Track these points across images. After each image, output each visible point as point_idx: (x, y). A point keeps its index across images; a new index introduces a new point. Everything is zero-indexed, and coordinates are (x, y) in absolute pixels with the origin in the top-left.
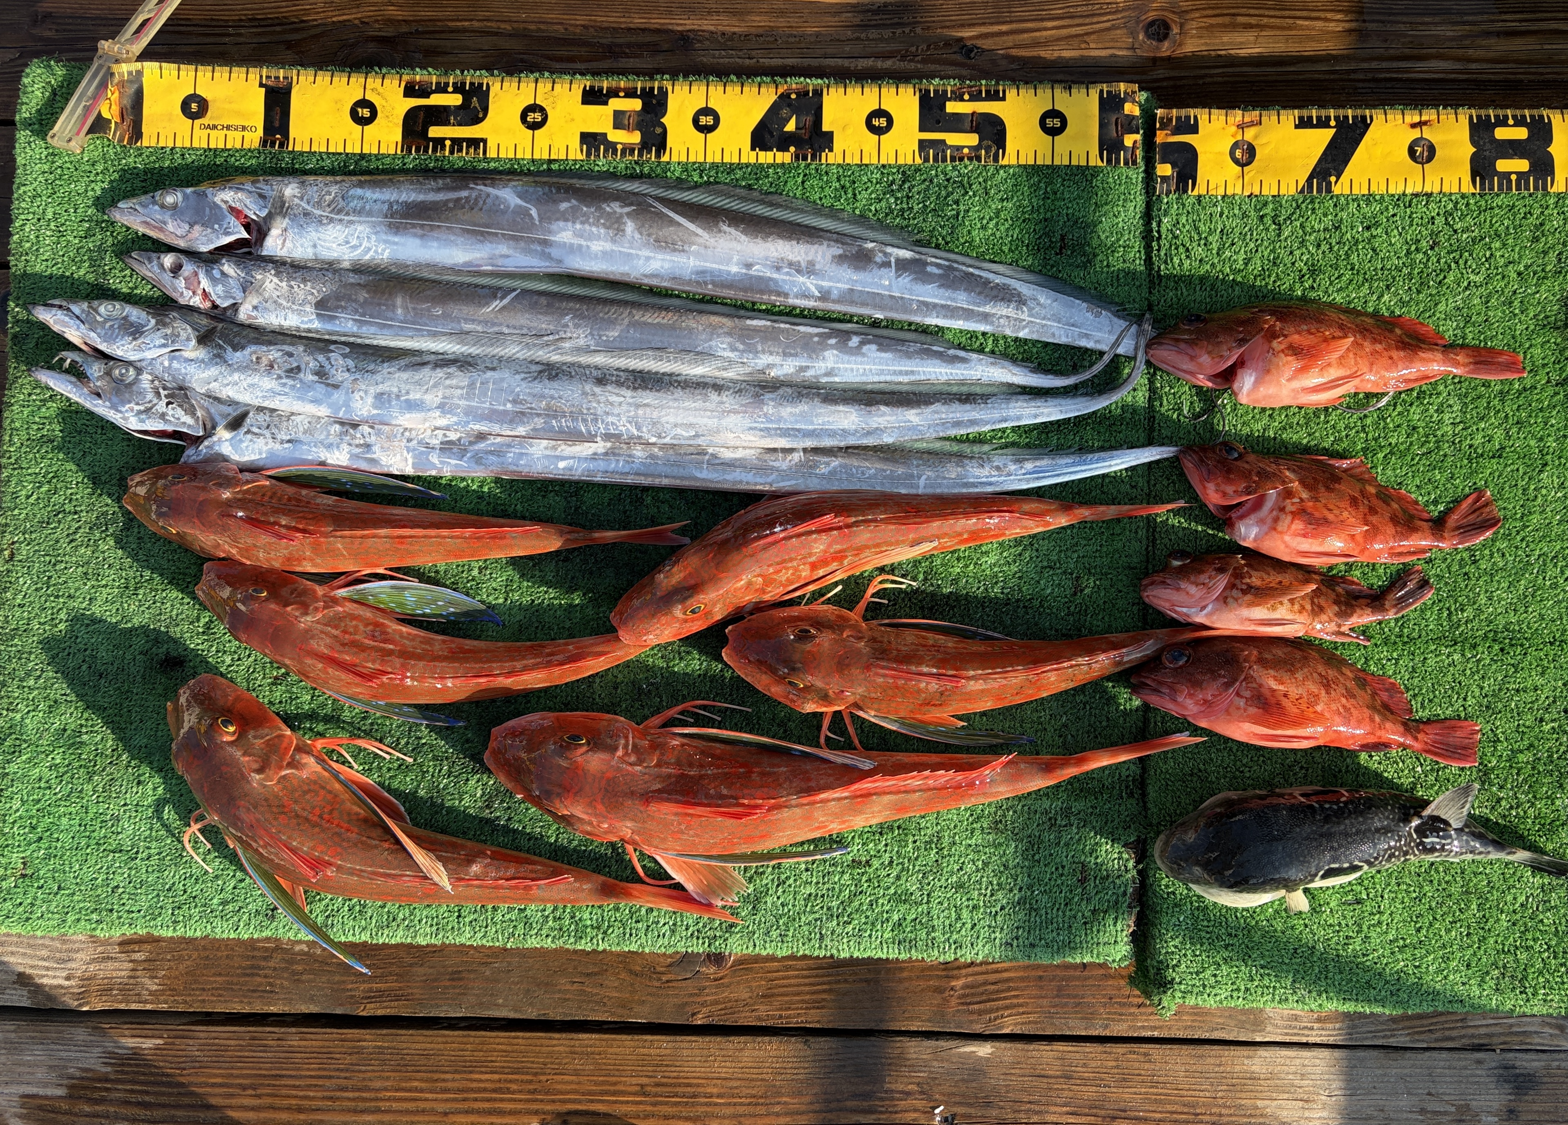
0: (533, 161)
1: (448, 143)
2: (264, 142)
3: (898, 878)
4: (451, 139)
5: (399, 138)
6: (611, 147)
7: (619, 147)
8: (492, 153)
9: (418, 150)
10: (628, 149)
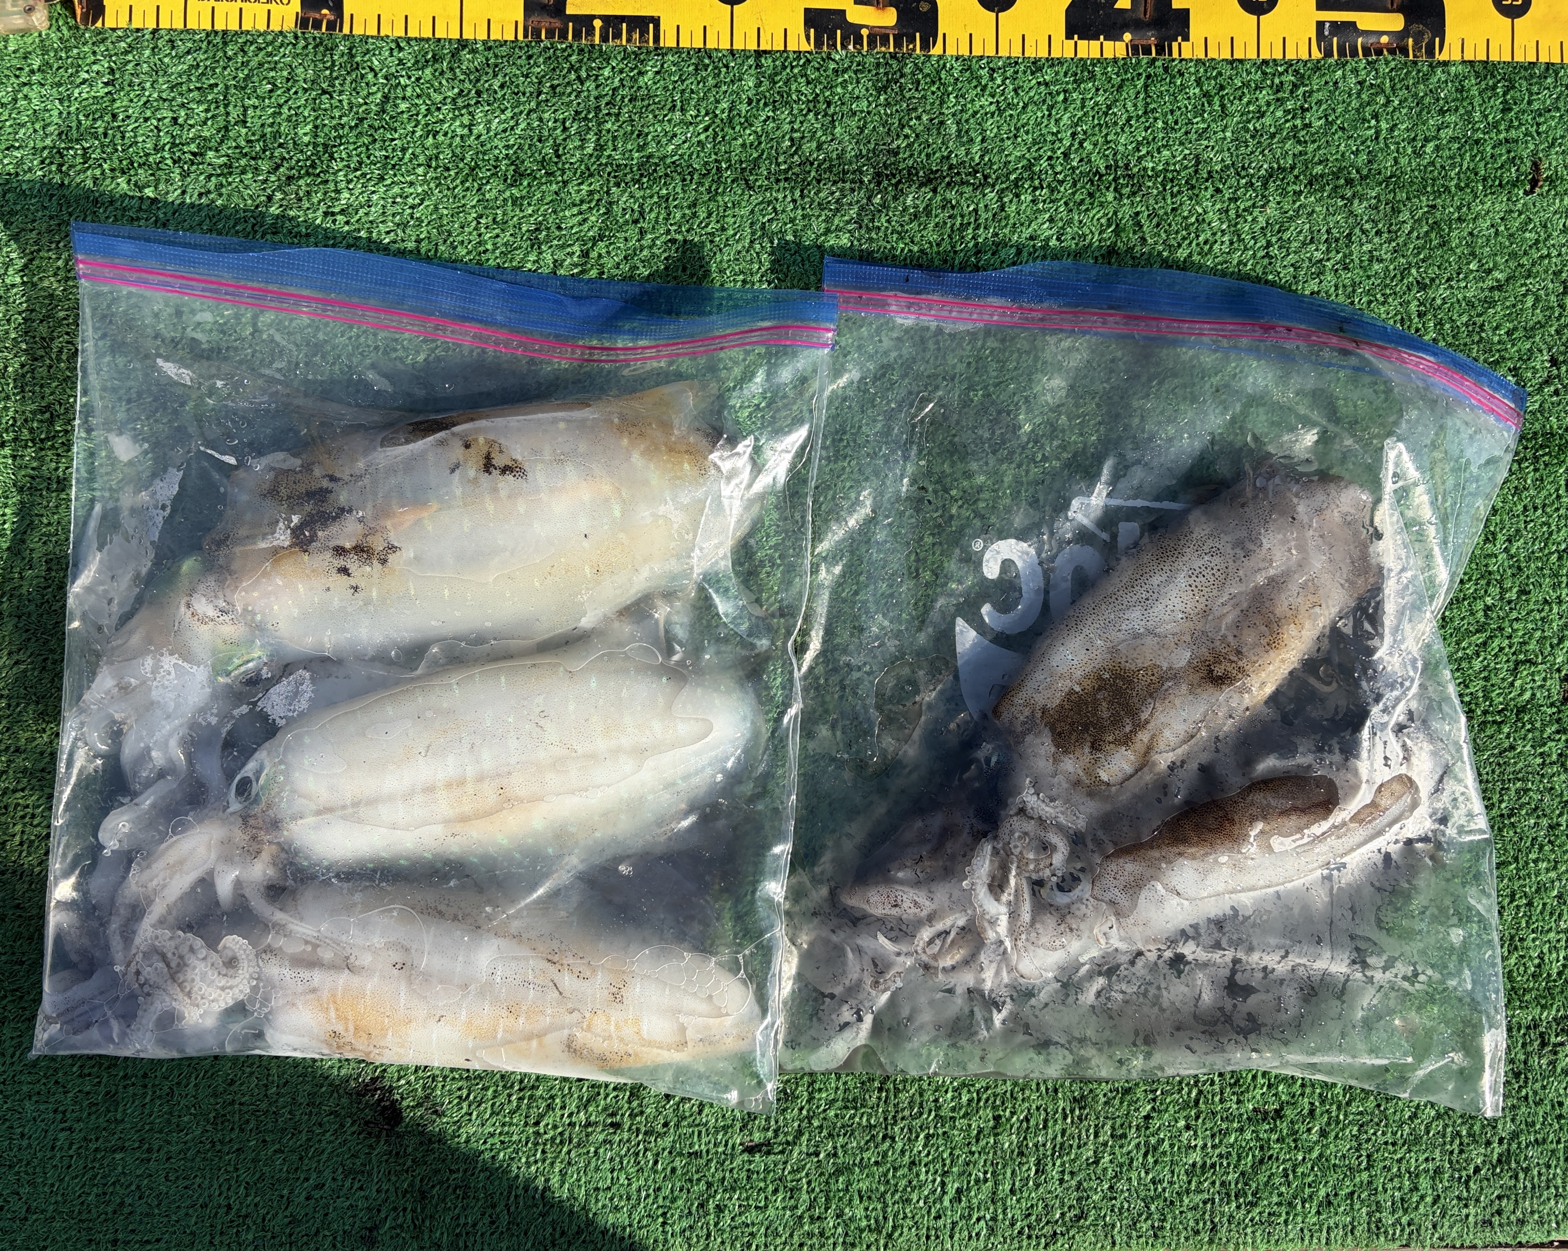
0: (732, 52)
1: (598, 23)
2: (303, 22)
3: (1323, 1133)
4: (606, 19)
5: (520, 18)
6: (853, 32)
7: (865, 32)
8: (668, 40)
9: (550, 34)
10: (878, 36)
